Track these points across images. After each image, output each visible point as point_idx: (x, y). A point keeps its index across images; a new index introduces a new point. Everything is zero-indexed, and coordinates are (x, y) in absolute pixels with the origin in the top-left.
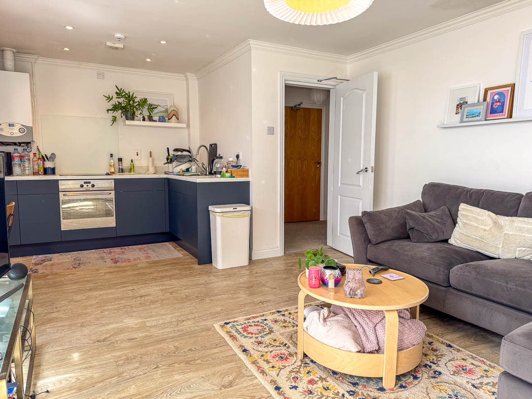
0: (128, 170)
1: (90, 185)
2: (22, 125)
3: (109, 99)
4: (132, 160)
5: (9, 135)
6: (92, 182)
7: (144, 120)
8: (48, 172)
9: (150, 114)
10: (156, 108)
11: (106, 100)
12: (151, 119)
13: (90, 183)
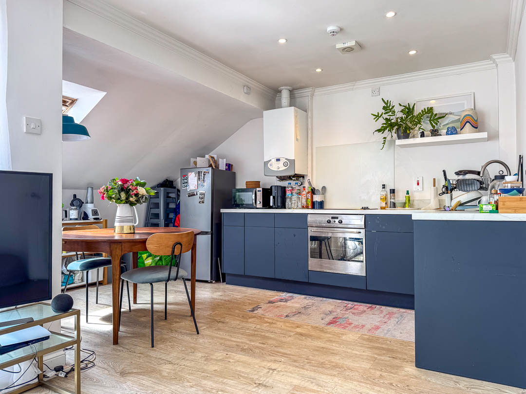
0: (400, 205)
1: (337, 221)
2: (286, 159)
3: (377, 117)
4: (408, 192)
5: (276, 170)
6: (340, 217)
7: (423, 135)
8: (316, 205)
9: (433, 127)
10: (443, 117)
11: (374, 119)
12: (435, 133)
13: (337, 218)
